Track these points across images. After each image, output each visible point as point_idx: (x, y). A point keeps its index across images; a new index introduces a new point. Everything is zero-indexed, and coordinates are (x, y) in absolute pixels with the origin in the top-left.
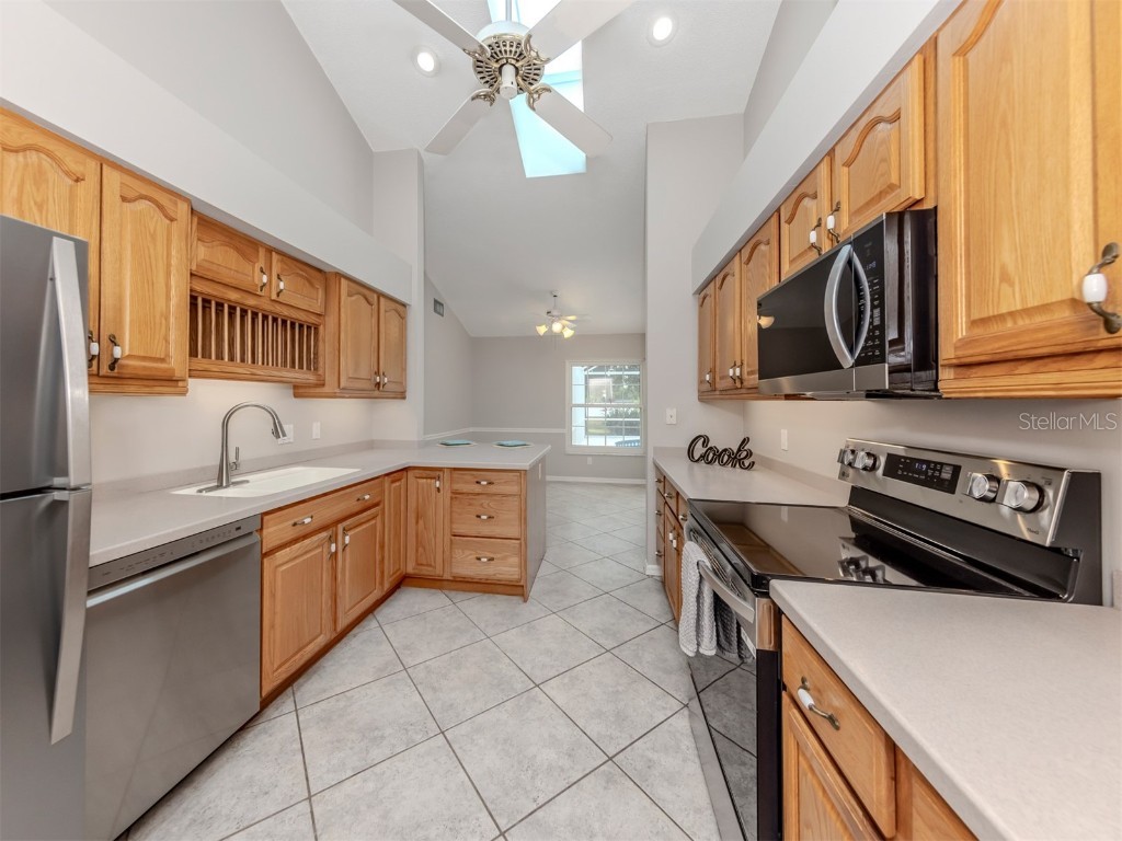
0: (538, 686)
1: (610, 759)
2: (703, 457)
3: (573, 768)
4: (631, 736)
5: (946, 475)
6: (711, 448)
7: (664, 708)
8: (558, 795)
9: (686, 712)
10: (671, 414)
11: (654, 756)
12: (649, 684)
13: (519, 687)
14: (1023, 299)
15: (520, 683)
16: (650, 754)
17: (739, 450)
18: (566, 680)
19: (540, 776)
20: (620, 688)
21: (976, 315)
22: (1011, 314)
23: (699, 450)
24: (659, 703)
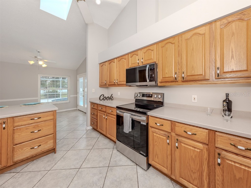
0: (80, 168)
1: (108, 167)
2: (103, 99)
3: (103, 175)
4: (109, 160)
5: (151, 95)
6: (105, 97)
7: (111, 151)
8: (104, 182)
9: (114, 149)
10: (93, 90)
11: (115, 159)
12: (105, 149)
13: (75, 173)
14: (168, 76)
15: (74, 172)
16: (114, 160)
17: (111, 97)
18: (87, 161)
19: (97, 183)
20: (100, 154)
21: (163, 77)
22: (167, 77)
23: (102, 97)
24: (109, 151)
